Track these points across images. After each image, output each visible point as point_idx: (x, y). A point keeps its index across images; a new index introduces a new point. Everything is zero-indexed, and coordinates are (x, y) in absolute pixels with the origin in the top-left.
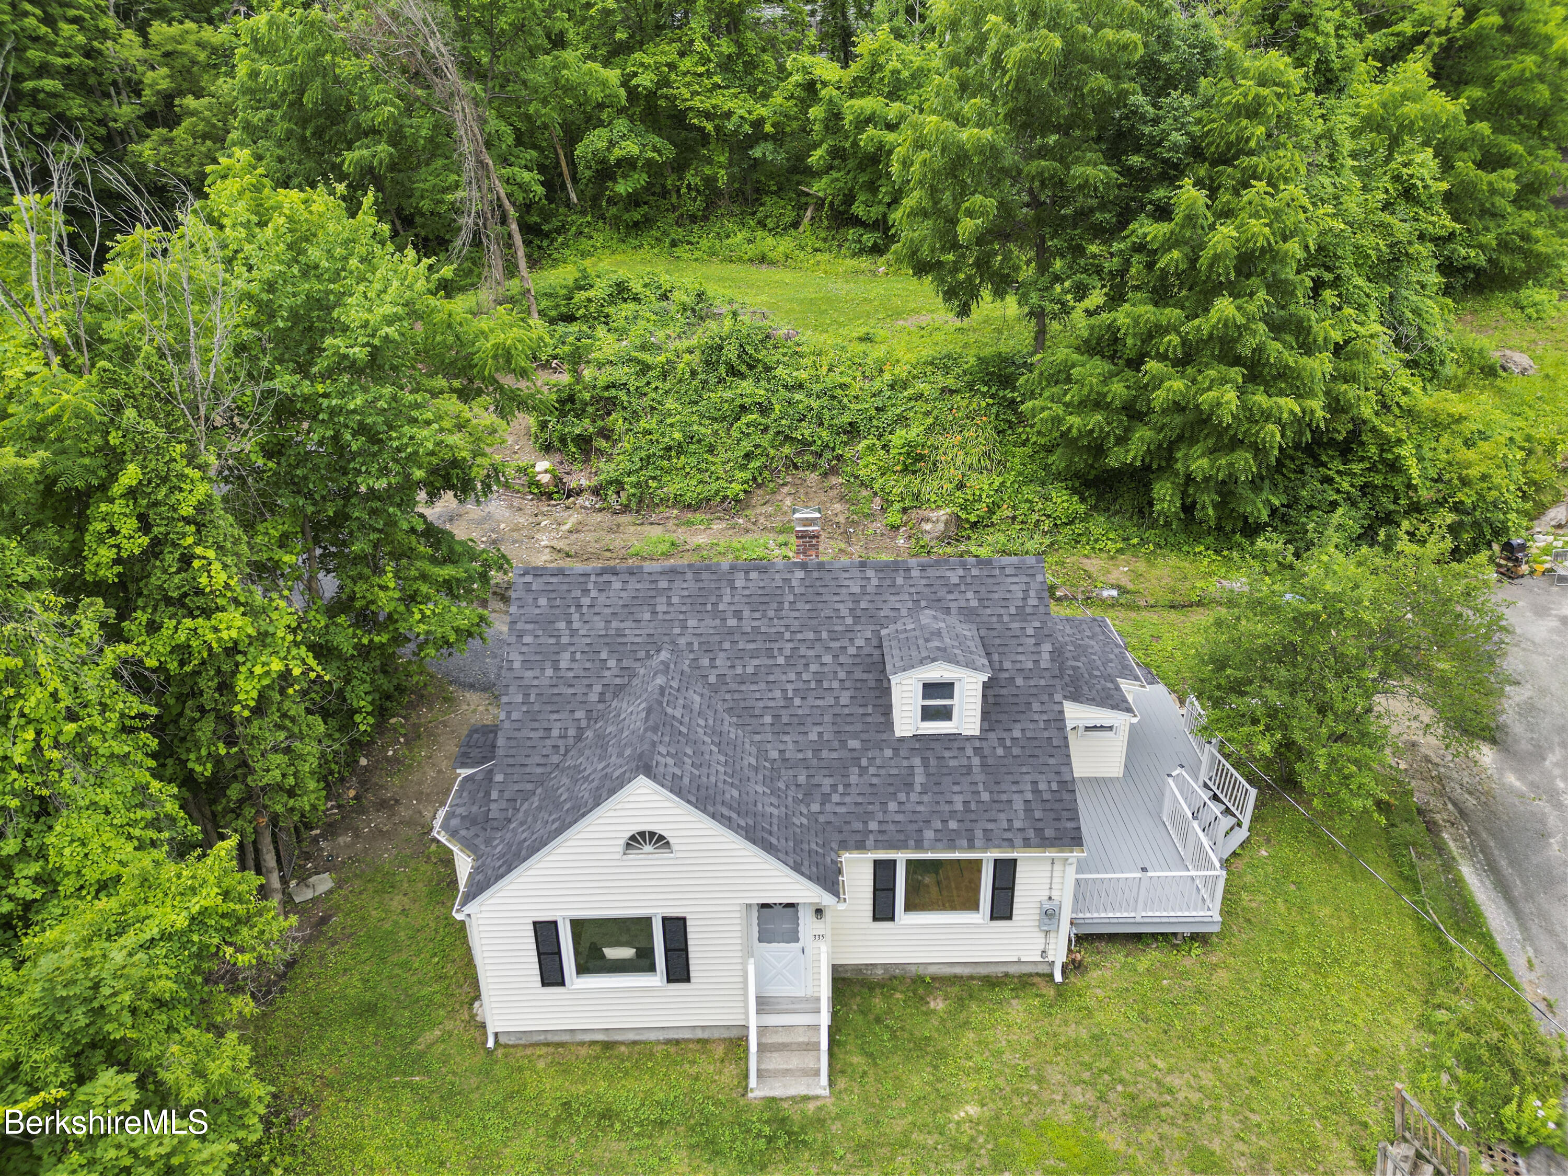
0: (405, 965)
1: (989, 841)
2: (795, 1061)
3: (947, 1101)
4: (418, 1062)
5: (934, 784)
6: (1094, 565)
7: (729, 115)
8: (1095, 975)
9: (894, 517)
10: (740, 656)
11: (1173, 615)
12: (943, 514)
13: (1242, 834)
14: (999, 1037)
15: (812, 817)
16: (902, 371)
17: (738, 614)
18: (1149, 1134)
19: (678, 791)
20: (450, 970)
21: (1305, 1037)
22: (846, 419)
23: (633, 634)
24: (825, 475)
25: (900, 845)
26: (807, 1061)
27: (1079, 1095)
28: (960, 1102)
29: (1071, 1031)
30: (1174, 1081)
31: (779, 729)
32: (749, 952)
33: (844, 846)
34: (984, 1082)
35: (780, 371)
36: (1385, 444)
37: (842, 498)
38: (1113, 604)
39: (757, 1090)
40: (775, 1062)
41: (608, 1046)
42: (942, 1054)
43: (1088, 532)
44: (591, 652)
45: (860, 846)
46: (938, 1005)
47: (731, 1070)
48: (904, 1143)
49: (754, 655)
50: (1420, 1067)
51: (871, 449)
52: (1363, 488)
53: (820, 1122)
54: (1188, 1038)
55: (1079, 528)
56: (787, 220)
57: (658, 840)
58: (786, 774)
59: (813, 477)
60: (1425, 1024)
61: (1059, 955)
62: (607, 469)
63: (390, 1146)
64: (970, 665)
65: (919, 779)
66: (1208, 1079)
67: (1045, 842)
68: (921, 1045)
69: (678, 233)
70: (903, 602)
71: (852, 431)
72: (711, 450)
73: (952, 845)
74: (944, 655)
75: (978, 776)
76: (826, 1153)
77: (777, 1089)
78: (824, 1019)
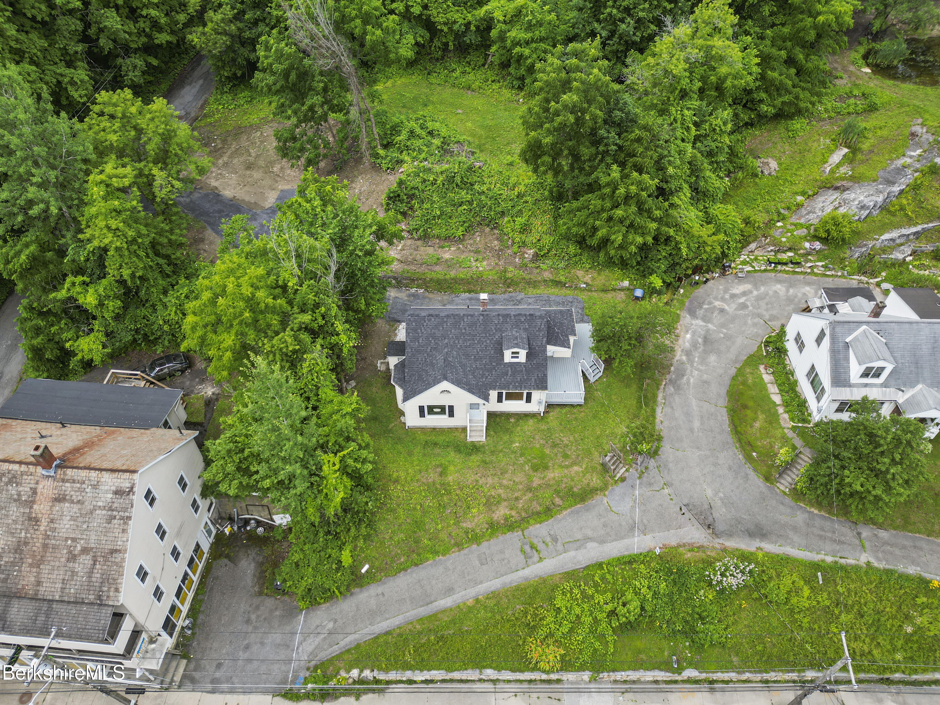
0: (381, 407)
1: (525, 388)
2: (478, 434)
3: (512, 442)
4: (390, 431)
5: (513, 374)
6: (580, 273)
7: (455, 22)
8: (551, 414)
9: (515, 248)
10: (465, 340)
11: (602, 295)
12: (531, 252)
13: (601, 374)
14: (526, 428)
15: (483, 382)
16: (522, 188)
17: (465, 329)
18: (555, 450)
19: (453, 383)
20: (392, 409)
21: (597, 429)
22: (500, 209)
23: (438, 334)
24: (492, 229)
25: (504, 389)
26: (481, 434)
27: (542, 442)
28: (515, 443)
29: (543, 427)
30: (564, 439)
31: (476, 360)
32: (467, 412)
33: (491, 389)
34: (521, 439)
35: (476, 187)
36: (677, 243)
37: (497, 239)
38: (584, 290)
39: (469, 439)
40: (473, 434)
41: (434, 429)
42: (512, 432)
43: (581, 260)
44: (427, 338)
45: (495, 389)
46: (512, 420)
47: (463, 435)
48: (501, 451)
49: (469, 340)
50: (622, 437)
51: (509, 221)
52: (670, 255)
53: (483, 446)
54: (570, 430)
55: (577, 258)
56: (480, 63)
57: (448, 392)
58: (477, 371)
59: (487, 230)
60: (628, 427)
61: (542, 409)
62: (413, 223)
63: (388, 449)
64: (523, 348)
65: (510, 373)
66: (572, 439)
67: (538, 388)
68: (507, 430)
69: (430, 66)
70: (508, 326)
71: (503, 214)
72: (450, 217)
73: (516, 389)
74: (517, 346)
75: (524, 372)
76: (484, 453)
77: (474, 439)
78: (485, 425)
